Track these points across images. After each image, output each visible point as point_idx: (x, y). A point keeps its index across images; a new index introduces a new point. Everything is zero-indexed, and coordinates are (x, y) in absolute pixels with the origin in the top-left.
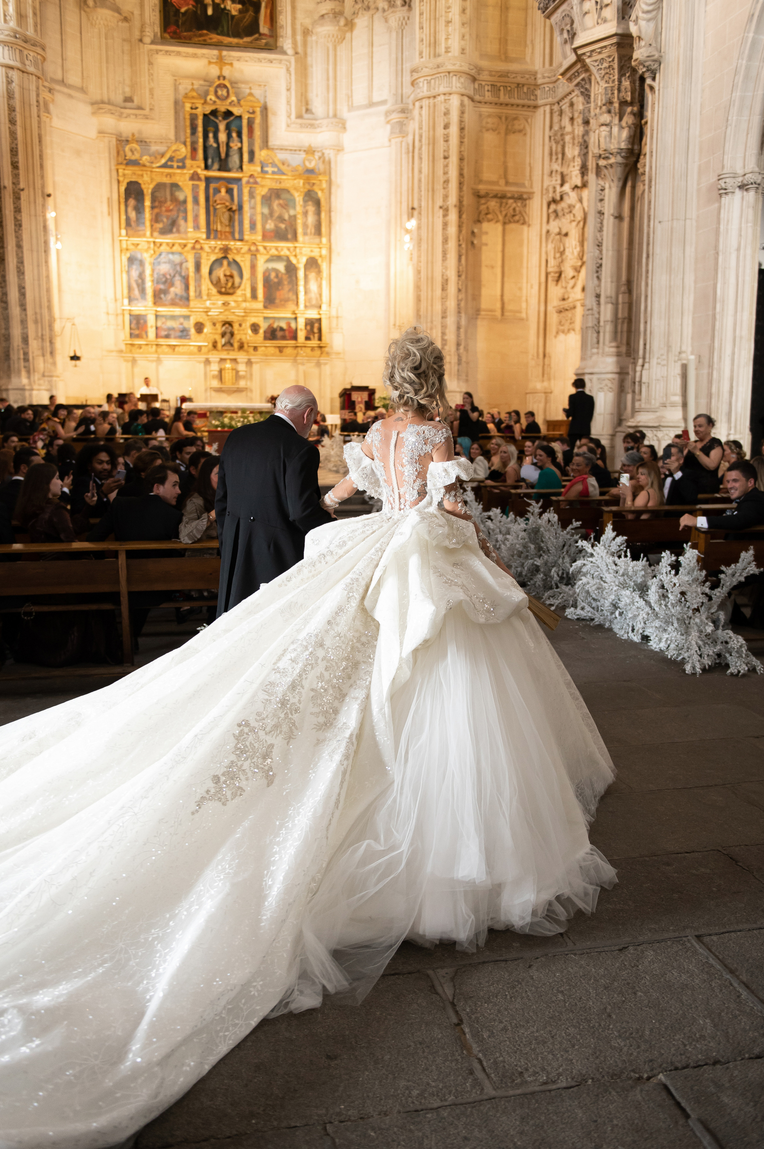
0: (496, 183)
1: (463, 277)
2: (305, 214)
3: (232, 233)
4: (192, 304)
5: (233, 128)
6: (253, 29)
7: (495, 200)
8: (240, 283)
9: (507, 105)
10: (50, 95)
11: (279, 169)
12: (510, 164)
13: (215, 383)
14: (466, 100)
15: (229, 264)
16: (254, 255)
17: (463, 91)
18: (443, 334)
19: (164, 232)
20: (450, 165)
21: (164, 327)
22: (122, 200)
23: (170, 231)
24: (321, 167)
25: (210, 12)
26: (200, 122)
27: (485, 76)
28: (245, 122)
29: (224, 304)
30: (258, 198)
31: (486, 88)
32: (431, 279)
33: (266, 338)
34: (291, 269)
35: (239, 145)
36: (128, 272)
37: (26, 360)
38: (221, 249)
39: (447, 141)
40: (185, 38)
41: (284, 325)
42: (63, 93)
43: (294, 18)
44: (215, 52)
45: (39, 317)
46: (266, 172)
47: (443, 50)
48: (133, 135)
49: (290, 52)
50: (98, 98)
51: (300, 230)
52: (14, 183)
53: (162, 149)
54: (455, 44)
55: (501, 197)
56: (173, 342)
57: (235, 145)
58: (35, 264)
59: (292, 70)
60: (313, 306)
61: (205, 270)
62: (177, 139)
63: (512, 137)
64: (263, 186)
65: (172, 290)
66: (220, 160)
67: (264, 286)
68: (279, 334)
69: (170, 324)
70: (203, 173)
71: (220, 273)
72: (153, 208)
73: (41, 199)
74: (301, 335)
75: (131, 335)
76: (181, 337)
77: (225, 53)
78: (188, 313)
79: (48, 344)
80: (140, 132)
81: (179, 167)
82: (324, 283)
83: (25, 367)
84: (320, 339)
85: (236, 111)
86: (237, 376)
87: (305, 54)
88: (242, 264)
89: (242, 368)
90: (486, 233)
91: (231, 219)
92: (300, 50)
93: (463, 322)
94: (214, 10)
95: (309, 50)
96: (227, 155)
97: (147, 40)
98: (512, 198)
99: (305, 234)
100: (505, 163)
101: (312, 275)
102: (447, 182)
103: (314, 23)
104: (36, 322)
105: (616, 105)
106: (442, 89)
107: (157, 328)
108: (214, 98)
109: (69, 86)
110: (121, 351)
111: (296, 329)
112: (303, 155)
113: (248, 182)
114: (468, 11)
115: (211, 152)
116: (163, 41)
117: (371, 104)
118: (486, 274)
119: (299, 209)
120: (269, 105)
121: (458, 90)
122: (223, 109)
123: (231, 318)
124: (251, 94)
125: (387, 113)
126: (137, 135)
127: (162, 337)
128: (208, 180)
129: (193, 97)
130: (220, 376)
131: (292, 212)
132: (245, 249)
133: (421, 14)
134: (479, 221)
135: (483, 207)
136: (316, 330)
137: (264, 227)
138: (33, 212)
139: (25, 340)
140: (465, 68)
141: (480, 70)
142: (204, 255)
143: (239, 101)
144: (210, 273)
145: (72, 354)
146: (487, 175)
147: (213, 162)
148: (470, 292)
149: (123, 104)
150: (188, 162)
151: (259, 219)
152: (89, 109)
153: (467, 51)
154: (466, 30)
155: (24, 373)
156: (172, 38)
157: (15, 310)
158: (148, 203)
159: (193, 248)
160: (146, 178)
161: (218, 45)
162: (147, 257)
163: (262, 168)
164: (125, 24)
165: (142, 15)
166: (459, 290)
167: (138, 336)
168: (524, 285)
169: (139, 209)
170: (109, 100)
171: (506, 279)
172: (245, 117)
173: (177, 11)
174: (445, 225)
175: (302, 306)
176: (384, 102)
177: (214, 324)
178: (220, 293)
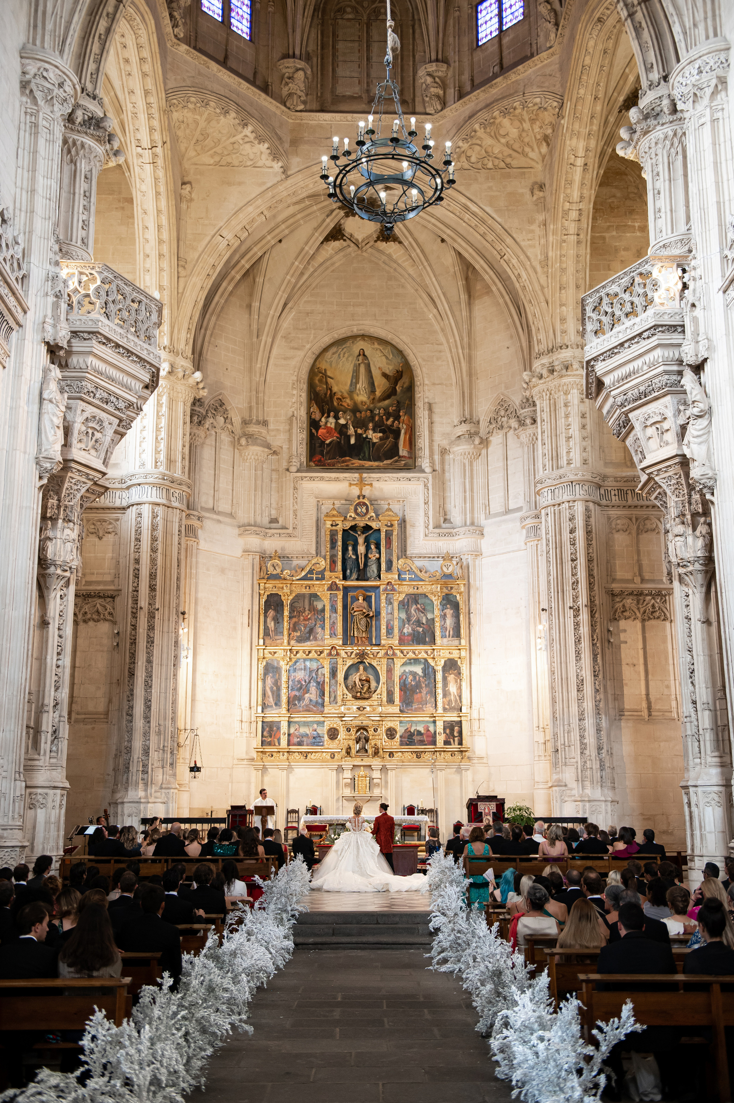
0: (632, 581)
1: (601, 676)
2: (444, 617)
3: (370, 639)
4: (326, 710)
5: (372, 540)
6: (393, 452)
7: (631, 597)
8: (377, 687)
9: (636, 507)
10: (198, 522)
11: (416, 575)
12: (645, 562)
13: (348, 792)
14: (591, 505)
15: (365, 669)
16: (391, 659)
17: (587, 497)
18: (582, 737)
19: (300, 640)
20: (578, 567)
21: (296, 733)
22: (262, 612)
23: (308, 639)
24: (458, 571)
25: (353, 441)
26: (340, 537)
27: (610, 483)
28: (383, 535)
29: (359, 709)
30: (396, 604)
31: (613, 493)
32: (565, 680)
33: (402, 744)
34: (429, 672)
35: (377, 556)
36: (264, 680)
37: (145, 772)
38: (357, 654)
39: (574, 544)
40: (329, 465)
41: (421, 728)
42: (213, 519)
43: (431, 441)
44: (357, 475)
45: (162, 728)
46: (404, 580)
47: (565, 462)
48: (276, 552)
49: (428, 470)
50: (246, 521)
51: (438, 633)
52: (150, 604)
53: (303, 563)
54: (576, 456)
55: (639, 595)
56: (304, 748)
57: (373, 556)
58: (163, 677)
59: (430, 486)
60: (452, 709)
61: (341, 676)
62: (318, 553)
63: (644, 536)
64: (399, 593)
65: (307, 696)
66: (359, 570)
67: (401, 690)
68: (416, 738)
69: (303, 730)
70: (341, 583)
71: (355, 678)
72: (290, 618)
73: (175, 616)
74: (440, 739)
75: (263, 743)
76: (313, 744)
77: (365, 475)
78: (323, 719)
79: (169, 755)
80: (283, 549)
81: (317, 579)
82: (465, 685)
83: (143, 779)
84: (460, 743)
85: (374, 525)
86: (371, 785)
87: (443, 470)
88: (378, 668)
89: (376, 774)
90: (625, 631)
91: (368, 626)
92: (437, 467)
93: (604, 724)
94: (356, 439)
95: (447, 467)
96: (366, 565)
97: (293, 469)
98: (650, 594)
99: (443, 637)
100: (639, 561)
101: (451, 678)
102: (576, 583)
103: (451, 443)
104: (159, 733)
105: (689, 517)
106: (566, 498)
107: (289, 735)
108: (353, 515)
109: (219, 513)
110: (253, 759)
111: (435, 732)
112: (441, 562)
113: (386, 590)
114: (588, 427)
115: (349, 564)
116: (309, 469)
117: (508, 511)
118: (627, 672)
119: (437, 612)
120: (407, 518)
121: (582, 497)
122: (362, 524)
123: (365, 723)
124: (389, 510)
125: (523, 519)
126: (279, 551)
127: (294, 745)
128: (346, 589)
129: (334, 516)
130: (353, 784)
131: (430, 616)
132: (382, 653)
133: (543, 432)
134: (615, 619)
135: (619, 605)
136: (456, 734)
137: (401, 631)
138: (166, 629)
139: (146, 752)
140: (588, 477)
141: (604, 477)
142: (340, 661)
143: (377, 515)
144: (346, 678)
145: (193, 765)
146: (619, 574)
147: (351, 572)
148: (610, 691)
149: (268, 526)
150: (327, 574)
151: (396, 624)
152: (236, 531)
153: (590, 461)
154: (588, 443)
155: (141, 786)
156: (317, 465)
157: (139, 723)
158: (286, 613)
159: (330, 654)
160: (286, 590)
161: (360, 469)
162: (284, 666)
163: (399, 575)
164: (274, 457)
165: (290, 449)
166: (597, 691)
167: (270, 744)
168: (672, 682)
169: (278, 620)
170: (255, 522)
171: (650, 677)
172: (383, 530)
173: (323, 443)
174: (577, 625)
175: (440, 710)
176: (520, 509)
177: (349, 730)
178: (356, 698)
